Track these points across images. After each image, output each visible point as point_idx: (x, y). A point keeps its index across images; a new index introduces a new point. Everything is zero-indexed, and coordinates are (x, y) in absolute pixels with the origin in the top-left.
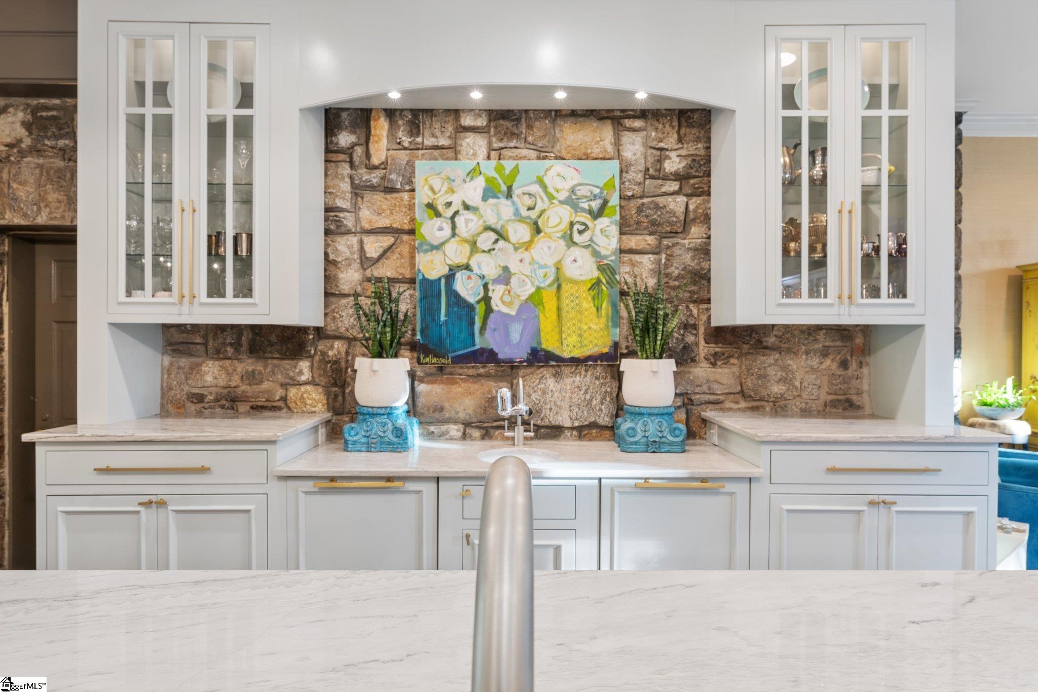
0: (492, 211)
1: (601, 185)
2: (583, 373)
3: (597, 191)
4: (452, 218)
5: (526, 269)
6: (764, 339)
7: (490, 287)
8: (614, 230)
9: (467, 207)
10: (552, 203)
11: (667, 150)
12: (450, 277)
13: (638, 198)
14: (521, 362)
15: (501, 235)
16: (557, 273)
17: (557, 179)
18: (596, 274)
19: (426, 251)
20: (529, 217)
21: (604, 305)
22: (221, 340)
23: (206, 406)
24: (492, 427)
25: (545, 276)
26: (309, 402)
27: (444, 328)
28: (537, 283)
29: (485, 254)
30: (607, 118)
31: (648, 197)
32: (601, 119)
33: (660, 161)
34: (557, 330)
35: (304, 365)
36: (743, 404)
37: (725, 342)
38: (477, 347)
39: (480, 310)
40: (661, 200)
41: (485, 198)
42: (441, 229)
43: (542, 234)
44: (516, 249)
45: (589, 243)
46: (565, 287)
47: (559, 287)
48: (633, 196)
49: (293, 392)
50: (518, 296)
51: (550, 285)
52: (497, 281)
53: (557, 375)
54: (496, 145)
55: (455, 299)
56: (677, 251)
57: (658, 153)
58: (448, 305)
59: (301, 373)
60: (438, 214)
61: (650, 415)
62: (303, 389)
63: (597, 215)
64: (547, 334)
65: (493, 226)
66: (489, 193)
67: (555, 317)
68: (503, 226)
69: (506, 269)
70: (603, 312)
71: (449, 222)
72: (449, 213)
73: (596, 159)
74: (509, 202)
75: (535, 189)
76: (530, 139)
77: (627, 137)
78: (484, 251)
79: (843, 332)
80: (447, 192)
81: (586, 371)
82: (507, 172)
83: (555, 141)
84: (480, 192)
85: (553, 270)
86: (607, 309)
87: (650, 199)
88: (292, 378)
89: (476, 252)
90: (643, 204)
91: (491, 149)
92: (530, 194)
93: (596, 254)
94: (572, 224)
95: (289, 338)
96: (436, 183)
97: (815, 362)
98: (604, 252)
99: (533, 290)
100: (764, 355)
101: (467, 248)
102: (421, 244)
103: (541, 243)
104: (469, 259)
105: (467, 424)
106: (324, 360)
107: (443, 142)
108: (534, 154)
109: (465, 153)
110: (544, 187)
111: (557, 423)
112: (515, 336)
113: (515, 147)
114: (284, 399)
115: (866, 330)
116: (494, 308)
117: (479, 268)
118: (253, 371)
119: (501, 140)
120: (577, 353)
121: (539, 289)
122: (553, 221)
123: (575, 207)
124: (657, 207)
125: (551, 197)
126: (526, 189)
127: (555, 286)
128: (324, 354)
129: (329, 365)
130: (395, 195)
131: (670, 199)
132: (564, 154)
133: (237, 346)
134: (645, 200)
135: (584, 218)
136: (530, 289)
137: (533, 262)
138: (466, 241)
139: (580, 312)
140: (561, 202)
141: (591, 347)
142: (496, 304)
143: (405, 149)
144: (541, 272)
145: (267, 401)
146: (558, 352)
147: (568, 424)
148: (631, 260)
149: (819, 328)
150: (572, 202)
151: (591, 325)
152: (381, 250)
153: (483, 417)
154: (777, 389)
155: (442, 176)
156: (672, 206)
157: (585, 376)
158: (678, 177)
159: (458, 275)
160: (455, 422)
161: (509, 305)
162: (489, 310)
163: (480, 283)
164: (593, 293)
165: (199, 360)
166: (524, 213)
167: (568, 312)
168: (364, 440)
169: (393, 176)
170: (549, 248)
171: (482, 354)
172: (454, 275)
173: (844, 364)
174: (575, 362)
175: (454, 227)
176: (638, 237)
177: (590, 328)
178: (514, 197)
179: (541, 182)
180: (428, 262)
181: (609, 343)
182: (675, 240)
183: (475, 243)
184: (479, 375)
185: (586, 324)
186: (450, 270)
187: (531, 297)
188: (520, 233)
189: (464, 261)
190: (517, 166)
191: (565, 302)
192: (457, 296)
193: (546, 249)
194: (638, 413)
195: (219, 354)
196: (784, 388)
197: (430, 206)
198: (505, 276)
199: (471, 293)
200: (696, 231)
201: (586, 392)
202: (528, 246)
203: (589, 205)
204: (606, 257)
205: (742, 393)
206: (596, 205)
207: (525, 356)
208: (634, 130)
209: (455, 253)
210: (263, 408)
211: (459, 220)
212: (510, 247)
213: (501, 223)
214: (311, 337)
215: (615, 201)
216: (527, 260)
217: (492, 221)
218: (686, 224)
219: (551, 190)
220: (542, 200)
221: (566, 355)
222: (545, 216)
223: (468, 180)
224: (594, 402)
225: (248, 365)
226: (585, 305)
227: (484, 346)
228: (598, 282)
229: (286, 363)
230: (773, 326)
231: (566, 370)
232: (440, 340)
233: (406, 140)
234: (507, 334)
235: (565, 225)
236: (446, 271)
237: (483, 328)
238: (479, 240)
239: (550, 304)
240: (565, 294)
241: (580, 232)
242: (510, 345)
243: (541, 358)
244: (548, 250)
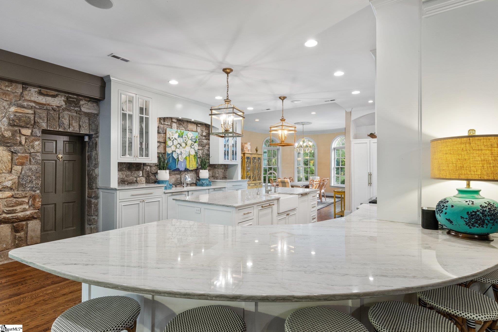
0: (179, 140)
3: (195, 138)
4: (173, 141)
7: (179, 156)
8: (197, 146)
9: (175, 139)
10: (189, 140)
11: (203, 131)
12: (172, 153)
15: (181, 145)
18: (195, 154)
19: (168, 147)
21: (196, 160)
22: (122, 166)
24: (177, 185)
26: (142, 181)
27: (171, 164)
29: (178, 149)
32: (195, 124)
33: (203, 133)
35: (141, 172)
36: (213, 178)
37: (211, 167)
38: (176, 168)
39: (177, 160)
40: (203, 140)
41: (178, 138)
42: (171, 143)
43: (187, 145)
44: (183, 148)
45: (194, 148)
46: (190, 156)
47: (189, 156)
49: (138, 179)
50: (183, 157)
52: (180, 154)
53: (188, 173)
54: (178, 126)
55: (173, 158)
56: (204, 150)
58: (172, 159)
59: (140, 174)
60: (170, 140)
62: (141, 178)
63: (195, 142)
64: (188, 165)
66: (179, 136)
67: (189, 162)
69: (181, 152)
72: (172, 140)
73: (194, 131)
74: (182, 139)
75: (186, 136)
76: (184, 126)
77: (198, 128)
79: (225, 165)
80: (172, 135)
81: (192, 172)
83: (187, 127)
84: (177, 136)
85: (188, 153)
88: (138, 176)
91: (177, 127)
93: (195, 150)
94: (191, 144)
95: (138, 166)
96: (170, 133)
97: (221, 170)
98: (196, 150)
99: (185, 156)
100: (215, 169)
101: (175, 147)
102: (167, 146)
103: (187, 147)
104: (175, 150)
105: (173, 184)
106: (146, 171)
107: (169, 124)
108: (184, 129)
109: (173, 127)
110: (188, 136)
112: (183, 166)
113: (181, 127)
114: (136, 181)
115: (227, 165)
116: (179, 160)
117: (177, 151)
118: (129, 174)
119: (179, 125)
120: (192, 169)
123: (192, 141)
124: (202, 142)
125: (188, 138)
128: (146, 170)
130: (160, 134)
131: (204, 140)
132: (189, 130)
133: (126, 168)
134: (200, 140)
135: (193, 143)
137: (186, 151)
138: (175, 146)
139: (192, 161)
141: (194, 168)
143: (162, 124)
144: (187, 153)
147: (190, 183)
148: (199, 151)
149: (222, 164)
150: (191, 140)
153: (175, 183)
154: (217, 175)
156: (204, 142)
157: (192, 174)
158: (205, 136)
159: (174, 153)
161: (182, 159)
162: (178, 160)
163: (177, 155)
164: (194, 157)
166: (184, 141)
169: (160, 130)
171: (177, 170)
172: (173, 153)
173: (225, 171)
175: (173, 143)
176: (200, 147)
177: (194, 164)
179: (187, 135)
180: (168, 150)
181: (196, 167)
182: (204, 148)
184: (175, 174)
187: (185, 158)
188: (184, 145)
190: (182, 131)
191: (190, 159)
192: (173, 157)
194: (204, 179)
197: (169, 138)
198: (181, 153)
199: (176, 157)
200: (207, 146)
201: (192, 177)
202: (184, 148)
205: (213, 176)
206: (195, 140)
207: (184, 170)
208: (199, 126)
209: (173, 148)
210: (131, 183)
213: (181, 143)
214: (142, 166)
215: (197, 140)
216: (185, 150)
217: (179, 142)
218: (206, 145)
219: (188, 137)
221: (190, 169)
222: (188, 142)
223: (175, 133)
224: (193, 179)
227: (178, 167)
229: (136, 172)
231: (190, 172)
232: (170, 166)
233: (163, 123)
234: (181, 165)
235: (190, 144)
236: (171, 152)
237: (177, 164)
238: (177, 146)
239: (188, 159)
240: (190, 157)
241: (193, 146)
242: (181, 167)
243: (186, 170)
244: (188, 149)
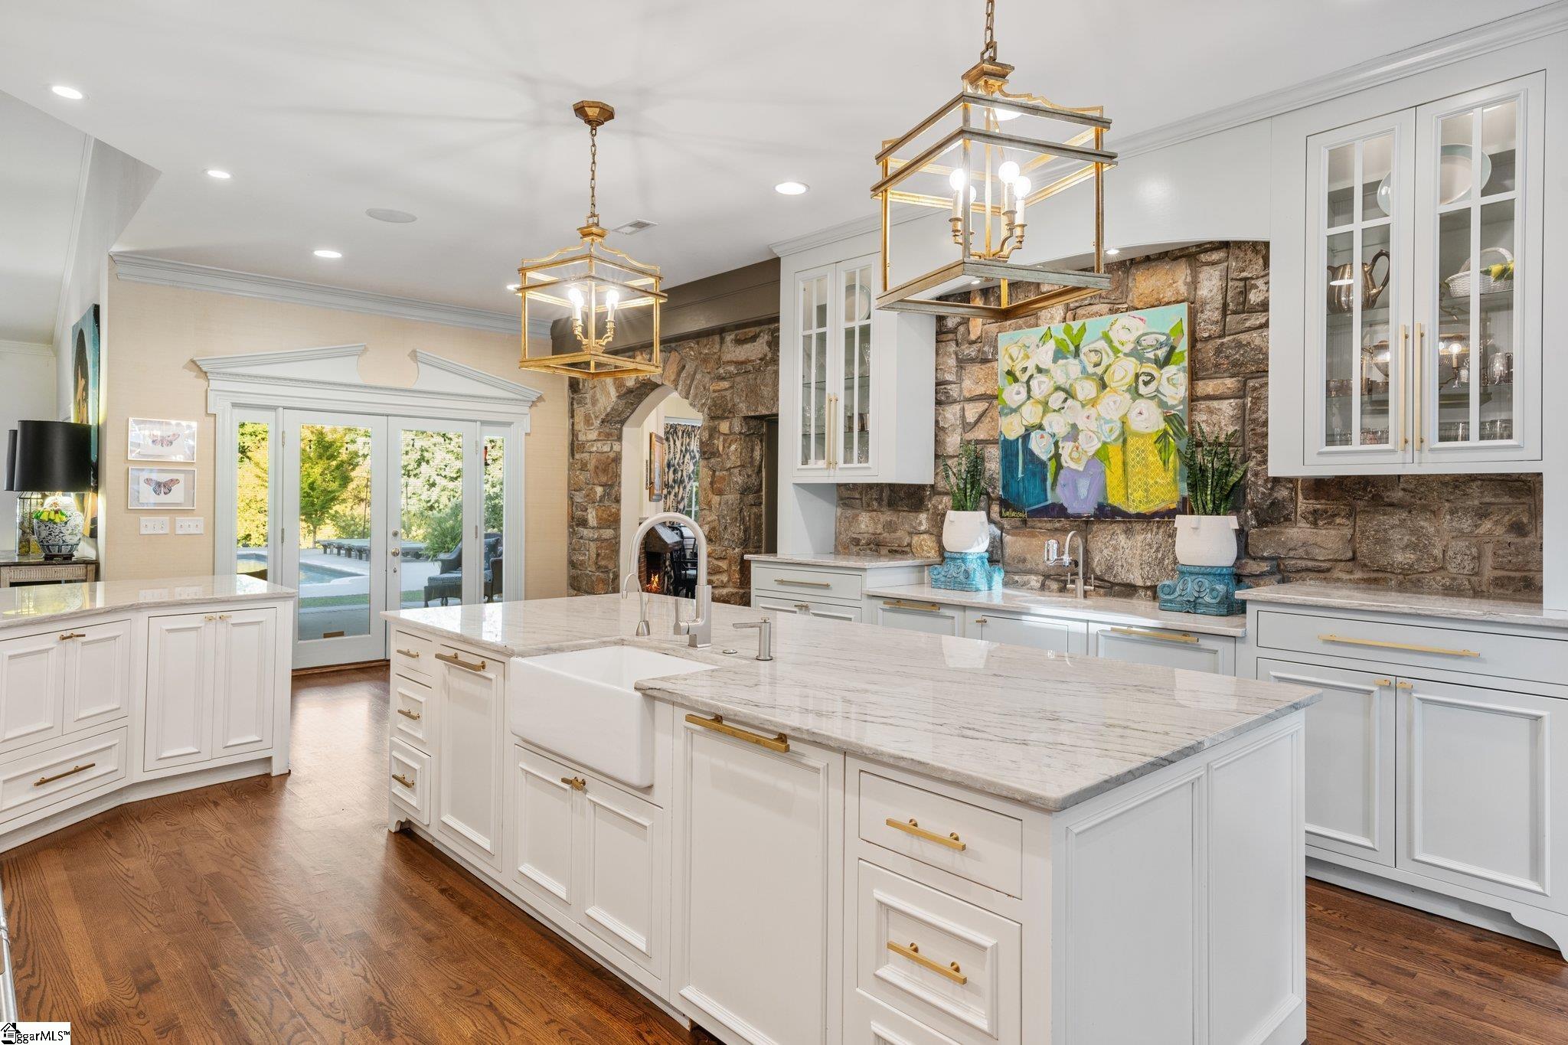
0: (1062, 371)
1: (1168, 332)
2: (1155, 530)
3: (1163, 338)
4: (1028, 382)
5: (1093, 426)
6: (1386, 494)
7: (1060, 445)
8: (1183, 378)
9: (1040, 370)
10: (1118, 357)
11: (1252, 278)
12: (1026, 437)
13: (1216, 338)
14: (1088, 517)
15: (1070, 394)
16: (1123, 427)
17: (1122, 332)
18: (1163, 425)
19: (1006, 415)
20: (1095, 374)
21: (1172, 458)
23: (862, 548)
25: (1111, 431)
26: (925, 548)
27: (1021, 484)
28: (1103, 438)
29: (1055, 413)
30: (1181, 257)
31: (1229, 335)
32: (1176, 259)
33: (1244, 292)
34: (1123, 485)
35: (923, 517)
36: (1358, 575)
37: (1328, 497)
38: (1049, 502)
39: (1051, 466)
40: (1244, 338)
41: (1055, 361)
42: (1018, 393)
43: (1108, 389)
44: (1083, 406)
45: (1156, 393)
46: (1131, 441)
47: (1125, 442)
48: (1210, 336)
49: (915, 539)
50: (1086, 452)
51: (1116, 440)
52: (1066, 438)
53: (1128, 532)
55: (1029, 454)
57: (1242, 284)
58: (1025, 463)
59: (920, 523)
60: (1016, 380)
62: (922, 536)
63: (1166, 361)
64: (1113, 489)
65: (1063, 386)
66: (1059, 355)
67: (1120, 471)
68: (1071, 385)
69: (1074, 426)
70: (1171, 466)
71: (1025, 385)
72: (1025, 378)
73: (1168, 303)
74: (1077, 361)
75: (1101, 345)
76: (1104, 293)
78: (1054, 411)
80: (1023, 359)
81: (1158, 528)
82: (1075, 332)
83: (1130, 290)
84: (1051, 354)
85: (1119, 424)
86: (1175, 462)
87: (1231, 337)
88: (914, 528)
89: (1048, 412)
90: (1222, 344)
92: (1096, 351)
93: (1162, 404)
94: (1137, 376)
95: (912, 494)
96: (1015, 351)
97: (1466, 524)
98: (1171, 402)
99: (1100, 445)
100: (1385, 514)
101: (1040, 408)
102: (1003, 408)
103: (1107, 398)
104: (1042, 419)
105: (1047, 577)
106: (933, 512)
108: (1105, 308)
109: (1044, 318)
110: (1110, 342)
111: (1128, 581)
112: (1083, 492)
113: (1090, 304)
114: (909, 545)
116: (1064, 464)
117: (1051, 427)
118: (890, 522)
120: (1143, 509)
121: (1105, 443)
122: (1118, 376)
123: (1141, 358)
124: (1239, 345)
125: (1116, 351)
126: (1092, 346)
127: (1121, 440)
128: (933, 507)
129: (939, 517)
130: (989, 365)
131: (1255, 334)
132: (1137, 304)
133: (880, 500)
134: (1225, 340)
135: (1150, 368)
136: (1097, 445)
137: (1099, 418)
138: (1039, 402)
139: (1146, 466)
140: (1126, 355)
141: (1158, 502)
142: (1065, 460)
144: (1106, 427)
145: (899, 546)
146: (1124, 508)
147: (1140, 583)
148: (1208, 407)
149: (1472, 478)
150: (1137, 353)
151: (1158, 480)
152: (977, 415)
153: (1060, 570)
154: (1400, 557)
155: (1019, 344)
156: (1258, 342)
157: (1157, 533)
159: (1033, 435)
160: (1036, 573)
161: (1077, 461)
162: (1059, 467)
163: (1052, 441)
164: (1159, 446)
165: (857, 511)
166: (1091, 370)
167: (1133, 466)
168: (943, 579)
169: (985, 348)
170: (1115, 402)
171: (1053, 510)
172: (1029, 434)
174: (1140, 517)
175: (1029, 391)
176: (1216, 382)
177: (1156, 483)
178: (1082, 355)
179: (1106, 337)
180: (1008, 424)
181: (1177, 498)
183: (1047, 403)
184: (1056, 529)
185: (1152, 478)
186: (1026, 430)
187: (1097, 453)
188: (1086, 389)
189: (1038, 421)
190: (1084, 324)
191: (1131, 456)
192: (1032, 454)
193: (1111, 404)
194: (1184, 571)
195: (868, 508)
196: (1412, 556)
197: (1009, 373)
198: (1074, 433)
199: (1043, 450)
201: (1157, 551)
202: (1093, 402)
203: (1155, 355)
204: (1173, 407)
205: (1355, 561)
206: (1162, 353)
207: (1092, 511)
208: (1213, 263)
209: (1031, 414)
210: (896, 551)
211: (1034, 383)
212: (1078, 404)
213: (1069, 382)
214: (928, 493)
215: (1183, 346)
216: (1094, 416)
217: (1061, 381)
219: (1116, 344)
220: (1108, 355)
221: (1132, 510)
222: (1111, 370)
223: (1041, 345)
224: (1166, 562)
225: (887, 516)
226: (1151, 458)
227: (1056, 501)
228: (1165, 433)
229: (910, 515)
230: (1399, 476)
231: (1138, 527)
232: (1018, 494)
234: (1075, 488)
235: (1130, 378)
236: (1022, 431)
237: (1054, 484)
238: (1051, 400)
239: (1116, 458)
240: (1130, 447)
241: (1146, 383)
242: (1079, 499)
243: (1107, 513)
244: (1114, 405)
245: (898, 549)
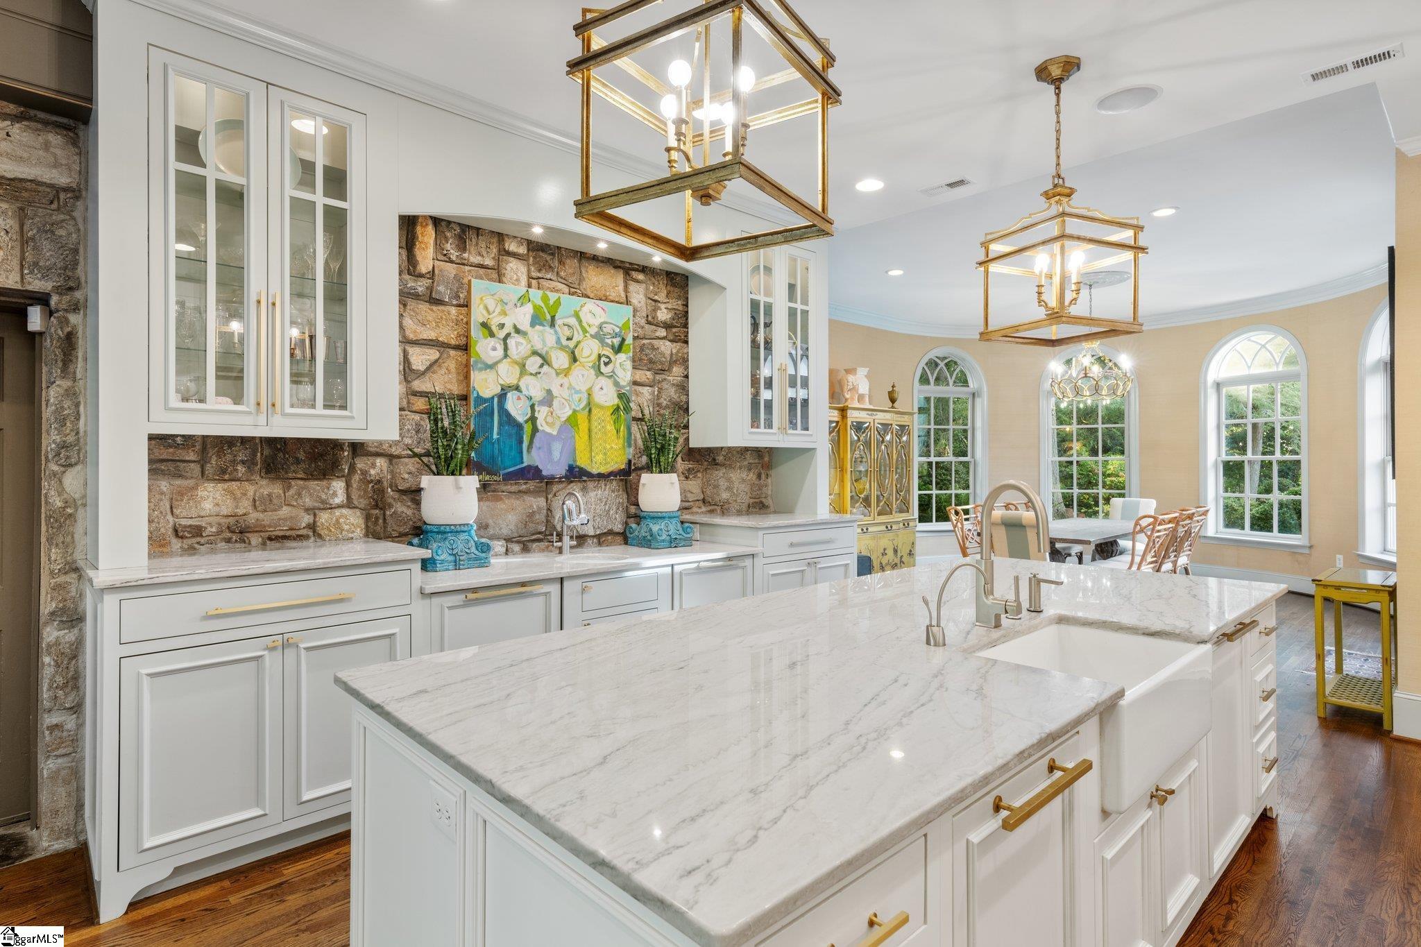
0: (539, 337)
1: (620, 325)
2: (603, 487)
3: (617, 330)
4: (505, 339)
5: (566, 394)
6: (717, 458)
7: (537, 408)
8: (629, 365)
9: (518, 331)
10: (586, 336)
11: (659, 302)
12: (502, 396)
13: (641, 339)
14: (560, 478)
15: (546, 361)
16: (589, 398)
17: (589, 315)
18: (616, 401)
19: (481, 370)
20: (567, 346)
21: (622, 428)
22: (229, 457)
23: (202, 541)
24: (529, 541)
25: (580, 401)
26: (346, 527)
27: (496, 446)
28: (573, 407)
29: (532, 377)
30: (620, 267)
31: (646, 339)
32: (616, 267)
33: (655, 310)
34: (588, 449)
35: (338, 486)
36: (704, 509)
37: (696, 460)
38: (525, 464)
40: (654, 342)
41: (533, 325)
42: (494, 349)
43: (578, 362)
44: (558, 374)
45: (612, 374)
46: (594, 411)
47: (590, 411)
48: (638, 336)
49: (324, 517)
50: (558, 417)
51: (583, 409)
52: (542, 403)
53: (584, 490)
54: (534, 274)
55: (507, 418)
56: (665, 385)
57: (653, 303)
58: (500, 424)
59: (335, 494)
60: (492, 335)
61: (670, 518)
62: (337, 512)
63: (618, 350)
64: (581, 452)
65: (539, 352)
66: (536, 320)
67: (587, 437)
68: (547, 352)
69: (549, 392)
70: (621, 434)
71: (502, 343)
72: (502, 334)
73: (612, 301)
74: (552, 331)
75: (573, 321)
76: (562, 274)
77: (633, 287)
78: (531, 374)
79: (758, 452)
80: (500, 314)
81: (606, 485)
82: (551, 302)
83: (581, 280)
84: (528, 319)
85: (586, 395)
86: (624, 431)
87: (648, 341)
88: (323, 502)
89: (526, 374)
90: (644, 344)
91: (530, 278)
92: (569, 326)
93: (616, 384)
94: (600, 357)
95: (322, 455)
96: (491, 304)
97: (744, 475)
98: (622, 383)
99: (570, 412)
100: (716, 470)
101: (517, 370)
102: (476, 362)
103: (577, 370)
104: (519, 381)
105: (508, 540)
106: (365, 480)
107: (488, 262)
108: (566, 289)
109: (509, 277)
110: (580, 322)
111: (583, 533)
112: (556, 455)
113: (550, 279)
114: (312, 527)
115: (770, 450)
116: (540, 428)
117: (528, 390)
118: (270, 495)
119: (540, 271)
120: (603, 469)
121: (575, 411)
122: (586, 352)
123: (602, 342)
124: (654, 348)
125: (585, 331)
126: (567, 321)
127: (587, 409)
128: (364, 473)
129: (370, 486)
130: (441, 308)
131: (661, 342)
132: (589, 293)
133: (250, 463)
134: (645, 341)
135: (608, 352)
136: (568, 412)
137: (570, 387)
138: (516, 363)
139: (605, 433)
140: (591, 335)
141: (612, 464)
142: (541, 424)
143: (452, 262)
144: (576, 397)
145: (291, 529)
146: (589, 469)
147: (591, 533)
148: (635, 390)
149: (747, 449)
150: (599, 337)
151: (613, 445)
152: (428, 363)
153: (521, 532)
154: (725, 495)
155: (495, 297)
156: (662, 348)
157: (605, 490)
158: (667, 326)
159: (509, 395)
160: (498, 539)
161: (551, 425)
162: (535, 430)
163: (528, 404)
164: (614, 417)
165: (191, 483)
166: (564, 342)
167: (596, 433)
168: (452, 558)
169: (442, 288)
170: (583, 375)
171: (529, 472)
172: (506, 394)
173: (759, 476)
174: (601, 476)
175: (506, 349)
176: (640, 372)
177: (612, 448)
178: (557, 326)
179: (577, 315)
180: (483, 379)
181: (626, 461)
182: (663, 376)
183: (524, 366)
184: (520, 491)
185: (609, 444)
186: (502, 389)
187: (568, 419)
188: (560, 360)
189: (515, 382)
190: (559, 298)
191: (595, 424)
192: (508, 415)
193: (580, 376)
194: (658, 517)
195: (223, 475)
196: (729, 494)
197: (485, 325)
198: (549, 399)
199: (520, 413)
200: (677, 370)
201: (606, 504)
202: (566, 372)
203: (612, 342)
204: (624, 387)
205: (704, 501)
206: (616, 341)
207: (564, 473)
208: (637, 281)
209: (507, 373)
210: (285, 538)
211: (511, 342)
212: (553, 372)
213: (545, 349)
214: (346, 454)
215: (629, 340)
216: (566, 385)
217: (538, 346)
218: (673, 362)
219: (585, 324)
220: (578, 332)
221: (595, 471)
222: (580, 346)
223: (519, 305)
224: (612, 512)
225: (268, 488)
226: (609, 427)
227: (531, 463)
228: (618, 408)
229: (313, 484)
230: (722, 448)
231: (591, 485)
232: (493, 457)
233: (454, 254)
234: (550, 452)
235: (595, 356)
236: (498, 390)
237: (530, 446)
238: (528, 363)
239: (583, 425)
240: (594, 417)
241: (606, 364)
242: (552, 462)
243: (576, 474)
244: (582, 377)
245: (288, 533)
